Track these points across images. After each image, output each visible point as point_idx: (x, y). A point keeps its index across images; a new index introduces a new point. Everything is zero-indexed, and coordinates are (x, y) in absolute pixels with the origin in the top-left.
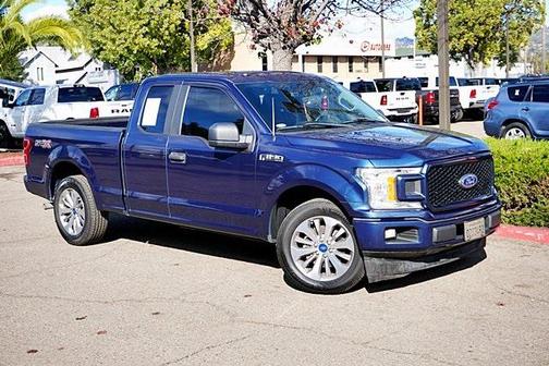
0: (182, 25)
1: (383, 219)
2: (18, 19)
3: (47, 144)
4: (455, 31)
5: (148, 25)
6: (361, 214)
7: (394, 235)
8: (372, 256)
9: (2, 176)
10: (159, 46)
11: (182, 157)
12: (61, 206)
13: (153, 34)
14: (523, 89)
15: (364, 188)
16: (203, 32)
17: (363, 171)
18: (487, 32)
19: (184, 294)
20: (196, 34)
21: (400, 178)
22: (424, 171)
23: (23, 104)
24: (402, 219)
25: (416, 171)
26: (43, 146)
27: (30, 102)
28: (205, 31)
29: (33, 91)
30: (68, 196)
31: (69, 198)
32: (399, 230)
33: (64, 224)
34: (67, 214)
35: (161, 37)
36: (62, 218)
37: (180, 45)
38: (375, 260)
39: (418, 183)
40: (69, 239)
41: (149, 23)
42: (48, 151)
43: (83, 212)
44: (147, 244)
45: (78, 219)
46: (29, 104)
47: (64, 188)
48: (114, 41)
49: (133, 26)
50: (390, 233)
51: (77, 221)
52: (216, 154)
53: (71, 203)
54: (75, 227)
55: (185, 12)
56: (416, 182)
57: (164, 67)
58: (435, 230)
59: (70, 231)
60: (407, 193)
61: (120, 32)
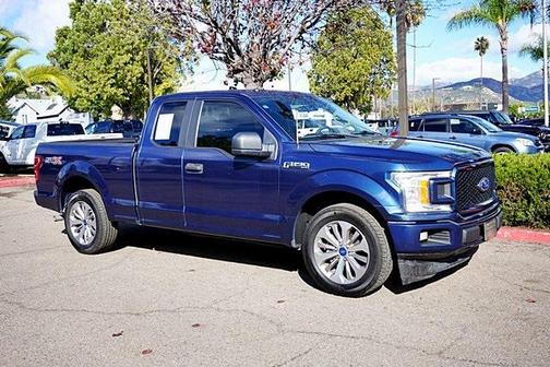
0: (142, 78)
1: (418, 222)
2: (16, 66)
3: (57, 161)
4: (338, 87)
5: (115, 77)
6: (395, 218)
7: (425, 238)
8: (406, 259)
9: (4, 195)
10: (123, 94)
11: (200, 167)
12: (72, 218)
13: (119, 84)
14: (417, 121)
15: (398, 191)
16: (158, 84)
17: (397, 175)
18: (360, 87)
19: (215, 302)
20: (153, 85)
21: (432, 182)
22: (454, 175)
23: (17, 138)
24: (434, 221)
25: (446, 174)
26: (54, 163)
27: (24, 136)
28: (160, 83)
29: (26, 127)
30: (79, 208)
31: (80, 211)
32: (431, 232)
33: (75, 235)
34: (78, 226)
35: (124, 87)
36: (73, 229)
37: (140, 94)
38: (409, 263)
39: (447, 187)
40: (80, 248)
41: (116, 75)
42: (59, 167)
43: (94, 223)
44: (154, 250)
45: (89, 229)
46: (23, 137)
47: (75, 201)
48: (87, 89)
49: (101, 78)
50: (423, 236)
51: (88, 231)
52: (235, 164)
53: (82, 215)
54: (86, 236)
55: (144, 67)
56: (446, 186)
57: (128, 110)
58: (464, 232)
59: (81, 241)
60: (439, 197)
61: (92, 83)
